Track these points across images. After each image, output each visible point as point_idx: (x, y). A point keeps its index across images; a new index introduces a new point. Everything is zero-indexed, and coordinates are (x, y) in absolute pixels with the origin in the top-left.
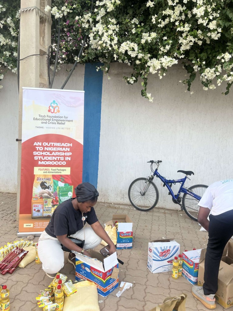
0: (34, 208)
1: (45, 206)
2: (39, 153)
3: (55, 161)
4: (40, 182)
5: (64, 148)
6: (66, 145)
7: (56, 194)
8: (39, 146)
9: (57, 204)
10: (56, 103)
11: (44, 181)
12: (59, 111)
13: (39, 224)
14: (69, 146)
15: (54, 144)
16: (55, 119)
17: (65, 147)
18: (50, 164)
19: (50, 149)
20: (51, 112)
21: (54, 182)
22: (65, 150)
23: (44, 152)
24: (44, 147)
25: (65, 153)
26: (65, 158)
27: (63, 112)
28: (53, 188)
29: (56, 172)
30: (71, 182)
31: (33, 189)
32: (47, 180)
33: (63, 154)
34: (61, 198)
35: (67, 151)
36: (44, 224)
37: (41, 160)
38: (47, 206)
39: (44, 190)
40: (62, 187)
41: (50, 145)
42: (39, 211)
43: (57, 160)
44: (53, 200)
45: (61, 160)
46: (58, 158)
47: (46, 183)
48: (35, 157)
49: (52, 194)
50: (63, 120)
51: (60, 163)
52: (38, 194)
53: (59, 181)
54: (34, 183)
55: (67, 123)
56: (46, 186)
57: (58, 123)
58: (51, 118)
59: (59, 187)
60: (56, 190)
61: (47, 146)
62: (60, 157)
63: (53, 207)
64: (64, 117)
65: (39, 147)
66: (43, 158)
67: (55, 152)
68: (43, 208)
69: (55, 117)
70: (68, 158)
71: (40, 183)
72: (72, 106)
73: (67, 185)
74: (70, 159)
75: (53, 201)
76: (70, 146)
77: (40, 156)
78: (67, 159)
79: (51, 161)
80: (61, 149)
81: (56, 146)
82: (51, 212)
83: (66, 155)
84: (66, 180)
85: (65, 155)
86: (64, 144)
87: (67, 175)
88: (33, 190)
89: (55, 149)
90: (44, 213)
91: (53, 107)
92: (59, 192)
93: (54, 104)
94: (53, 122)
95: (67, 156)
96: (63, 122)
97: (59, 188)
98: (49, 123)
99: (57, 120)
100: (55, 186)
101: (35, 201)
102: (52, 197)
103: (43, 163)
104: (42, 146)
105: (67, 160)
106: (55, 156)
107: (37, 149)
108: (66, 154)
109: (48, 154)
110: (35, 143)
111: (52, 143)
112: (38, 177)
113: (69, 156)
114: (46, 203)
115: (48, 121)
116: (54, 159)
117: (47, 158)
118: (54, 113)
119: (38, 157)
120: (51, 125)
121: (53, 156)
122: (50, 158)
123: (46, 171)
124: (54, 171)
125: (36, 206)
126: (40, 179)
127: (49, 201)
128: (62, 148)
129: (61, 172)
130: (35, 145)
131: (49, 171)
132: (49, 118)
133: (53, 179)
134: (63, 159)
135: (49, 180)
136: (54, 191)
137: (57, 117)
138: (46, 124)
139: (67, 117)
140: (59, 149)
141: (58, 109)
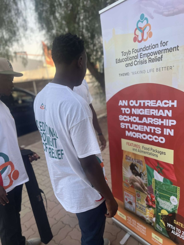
0: (125, 196)
2: (125, 118)
3: (147, 133)
4: (130, 162)
5: (161, 111)
6: (166, 104)
7: (151, 190)
8: (125, 107)
9: (154, 206)
10: (146, 19)
11: (134, 163)
12: (151, 35)
13: (132, 221)
14: (170, 106)
15: (144, 103)
16: (146, 52)
17: (164, 109)
18: (141, 138)
19: (139, 111)
21: (147, 168)
22: (163, 115)
23: (131, 117)
24: (131, 108)
25: (162, 120)
26: (162, 131)
29: (150, 154)
30: (174, 178)
31: (123, 169)
32: (138, 162)
33: (160, 122)
34: (159, 200)
35: (167, 117)
36: (139, 226)
37: (129, 130)
38: (140, 202)
39: (134, 176)
40: (160, 182)
41: (138, 104)
42: (131, 203)
43: (150, 133)
44: (148, 196)
45: (156, 132)
46: (153, 128)
47: (137, 167)
48: (121, 124)
49: (146, 188)
50: (159, 52)
51: (156, 139)
52: (129, 179)
53: (155, 171)
54: (123, 162)
56: (137, 171)
57: (151, 61)
58: (139, 53)
59: (155, 180)
60: (151, 183)
61: (134, 107)
62: (154, 128)
63: (147, 207)
64: (159, 45)
65: (125, 109)
66: (131, 126)
67: (147, 117)
68: (135, 202)
69: (145, 48)
70: (168, 130)
71: (130, 164)
73: (168, 182)
74: (172, 134)
75: (147, 198)
76: (173, 106)
77: (127, 122)
78: (167, 132)
79: (142, 132)
80: (155, 112)
81: (148, 105)
82: (145, 213)
83: (165, 125)
84: (166, 172)
85: (162, 124)
86: (162, 102)
87: (168, 164)
88: (123, 172)
89: (145, 112)
90: (137, 210)
91: (140, 29)
92: (156, 188)
93: (142, 22)
94: (142, 59)
96: (159, 56)
97: (156, 182)
98: (136, 63)
99: (147, 55)
100: (149, 176)
101: (126, 187)
102: (146, 193)
103: (131, 134)
104: (129, 106)
105: (168, 134)
106: (147, 125)
107: (123, 112)
108: (164, 122)
109: (137, 120)
110: (120, 101)
111: (142, 102)
112: (126, 154)
113: (170, 128)
114: (138, 196)
115: (135, 60)
117: (136, 127)
118: (143, 41)
119: (125, 124)
120: (139, 68)
121: (144, 124)
122: (139, 128)
124: (147, 151)
125: (128, 195)
126: (129, 158)
127: (143, 196)
128: (157, 110)
129: (157, 156)
130: (121, 105)
131: (139, 149)
132: (136, 54)
133: (146, 163)
134: (160, 132)
135: (141, 164)
136: (148, 183)
137: (149, 47)
138: (132, 65)
139: (166, 43)
140: (153, 113)
141: (150, 30)
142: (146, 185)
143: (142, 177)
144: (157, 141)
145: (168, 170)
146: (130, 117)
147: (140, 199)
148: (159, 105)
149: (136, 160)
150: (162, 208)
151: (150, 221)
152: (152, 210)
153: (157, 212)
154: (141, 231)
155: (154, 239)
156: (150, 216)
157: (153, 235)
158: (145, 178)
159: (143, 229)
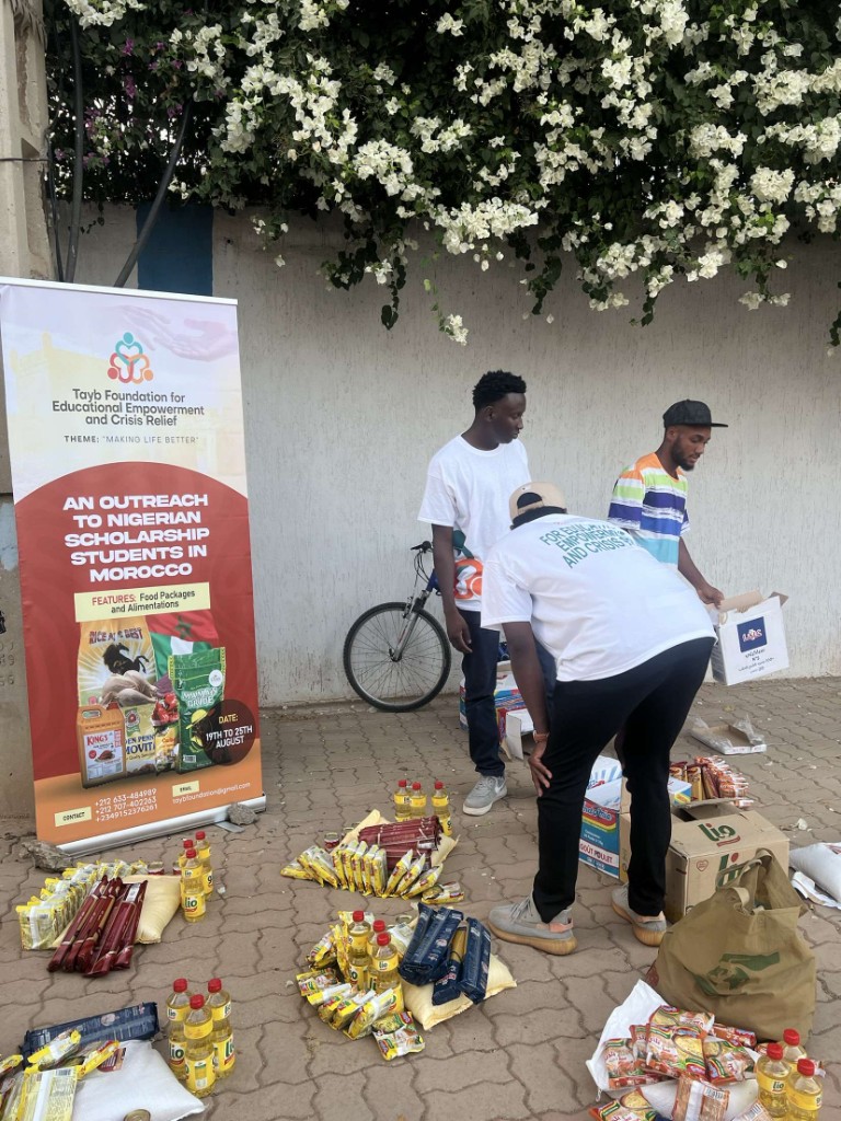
0: (88, 749)
1: (129, 734)
2: (87, 540)
3: (150, 563)
5: (180, 514)
6: (188, 500)
7: (165, 685)
8: (86, 511)
9: (174, 719)
10: (137, 344)
11: (116, 643)
12: (149, 375)
13: (112, 804)
14: (197, 504)
15: (140, 502)
16: (139, 403)
17: (185, 510)
18: (135, 577)
19: (128, 520)
20: (121, 379)
21: (154, 641)
22: (185, 522)
23: (107, 534)
24: (104, 514)
25: (184, 531)
26: (186, 552)
27: (167, 378)
28: (153, 662)
29: (159, 606)
30: (214, 634)
31: (79, 677)
32: (127, 636)
33: (179, 536)
34: (185, 695)
35: (194, 525)
36: (133, 800)
37: (99, 566)
38: (136, 735)
40: (187, 656)
41: (126, 505)
42: (108, 756)
43: (159, 561)
44: (157, 707)
45: (172, 556)
46: (163, 550)
47: (127, 650)
48: (73, 556)
49: (153, 688)
50: (170, 410)
51: (172, 570)
52: (101, 693)
53: (173, 638)
54: (80, 655)
55: (181, 417)
56: (126, 659)
57: (151, 421)
58: (124, 403)
59: (175, 657)
60: (167, 669)
61: (115, 511)
62: (167, 549)
63: (158, 732)
64: (169, 398)
65: (85, 517)
66: (107, 556)
67: (148, 529)
68: (123, 742)
69: (137, 396)
70: (197, 548)
71: (103, 651)
72: (195, 353)
73: (201, 648)
74: (204, 553)
75: (156, 712)
76: (201, 504)
77: (93, 548)
78: (194, 551)
79: (137, 564)
80: (168, 518)
81: (149, 506)
82: (153, 751)
83: (189, 539)
84: (198, 629)
85: (185, 539)
86: (181, 498)
87: (199, 613)
88: (79, 683)
89: (145, 519)
90: (128, 762)
91: (125, 358)
92: (177, 675)
93: (129, 347)
94: (130, 415)
95: (193, 543)
96: (168, 416)
97: (177, 661)
98: (116, 420)
99: (144, 410)
100: (160, 656)
101: (89, 720)
102: (153, 699)
103: (107, 574)
104: (98, 510)
105: (196, 555)
106: (149, 546)
107: (81, 525)
108: (188, 535)
109: (125, 538)
110: (70, 500)
111: (136, 499)
112: (92, 629)
113: (199, 543)
114: (130, 721)
115: (113, 413)
116: (148, 557)
117: (122, 556)
118: (131, 383)
119: (87, 554)
120: (125, 430)
121: (144, 545)
122: (131, 555)
123: (120, 605)
124: (152, 602)
125: (98, 739)
126: (100, 637)
127: (145, 713)
128: (172, 514)
129: (177, 604)
130: (71, 510)
131: (132, 604)
132: (117, 402)
133: (150, 631)
134: (181, 555)
135: (138, 638)
136: (156, 674)
137: (146, 397)
138: (106, 423)
139: (182, 398)
140: (162, 520)
141: (148, 365)
142: (153, 681)
143: (141, 668)
144: (175, 573)
145: (200, 624)
146: (101, 535)
147: (137, 726)
148: (176, 503)
149: (124, 634)
150: (193, 711)
151: (167, 762)
152: (171, 732)
153: (183, 725)
154: (143, 809)
155: (180, 797)
156: (166, 748)
157: (176, 790)
158: (148, 666)
159: (147, 797)
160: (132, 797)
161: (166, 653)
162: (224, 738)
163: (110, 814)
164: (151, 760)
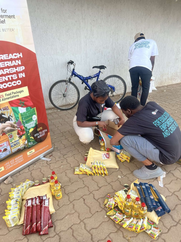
1: (11, 141)
3: (6, 82)
5: (13, 62)
6: (15, 56)
7: (19, 123)
9: (24, 133)
13: (10, 163)
17: (15, 60)
18: (2, 88)
21: (13, 110)
22: (16, 65)
25: (16, 68)
26: (18, 76)
28: (14, 117)
29: (12, 97)
30: (32, 104)
32: (4, 110)
33: (14, 70)
34: (26, 125)
35: (19, 66)
36: (16, 160)
38: (13, 141)
39: (4, 124)
40: (24, 113)
42: (5, 150)
43: (9, 81)
44: (18, 131)
45: (14, 78)
46: (10, 76)
47: (5, 115)
49: (16, 125)
50: (2, 16)
51: (14, 83)
53: (19, 107)
55: (6, 19)
56: (5, 118)
59: (21, 113)
60: (18, 118)
62: (11, 76)
63: (20, 138)
67: (3, 69)
68: (9, 144)
70: (21, 74)
73: (29, 109)
74: (24, 76)
75: (18, 132)
76: (20, 57)
79: (2, 83)
80: (9, 64)
81: (1, 59)
82: (19, 144)
83: (18, 71)
84: (26, 103)
85: (17, 71)
86: (12, 55)
87: (26, 97)
89: (1, 65)
90: (12, 150)
92: (22, 119)
95: (20, 72)
96: (2, 19)
97: (22, 115)
100: (16, 114)
102: (16, 129)
105: (21, 77)
106: (5, 75)
108: (17, 69)
113: (22, 72)
114: (11, 137)
121: (2, 75)
124: (10, 96)
125: (1, 146)
127: (15, 133)
128: (10, 62)
129: (18, 96)
131: (3, 98)
133: (11, 106)
134: (16, 77)
135: (7, 110)
136: (16, 120)
139: (5, 11)
140: (7, 64)
142: (15, 123)
143: (11, 120)
144: (16, 85)
145: (27, 101)
147: (13, 138)
148: (11, 57)
149: (2, 109)
150: (29, 129)
151: (24, 146)
152: (24, 137)
153: (27, 134)
154: (20, 162)
155: (30, 155)
156: (23, 142)
157: (28, 153)
158: (13, 119)
159: (20, 158)
160: (16, 159)
161: (18, 113)
162: (39, 135)
163: (10, 166)
164: (19, 147)
